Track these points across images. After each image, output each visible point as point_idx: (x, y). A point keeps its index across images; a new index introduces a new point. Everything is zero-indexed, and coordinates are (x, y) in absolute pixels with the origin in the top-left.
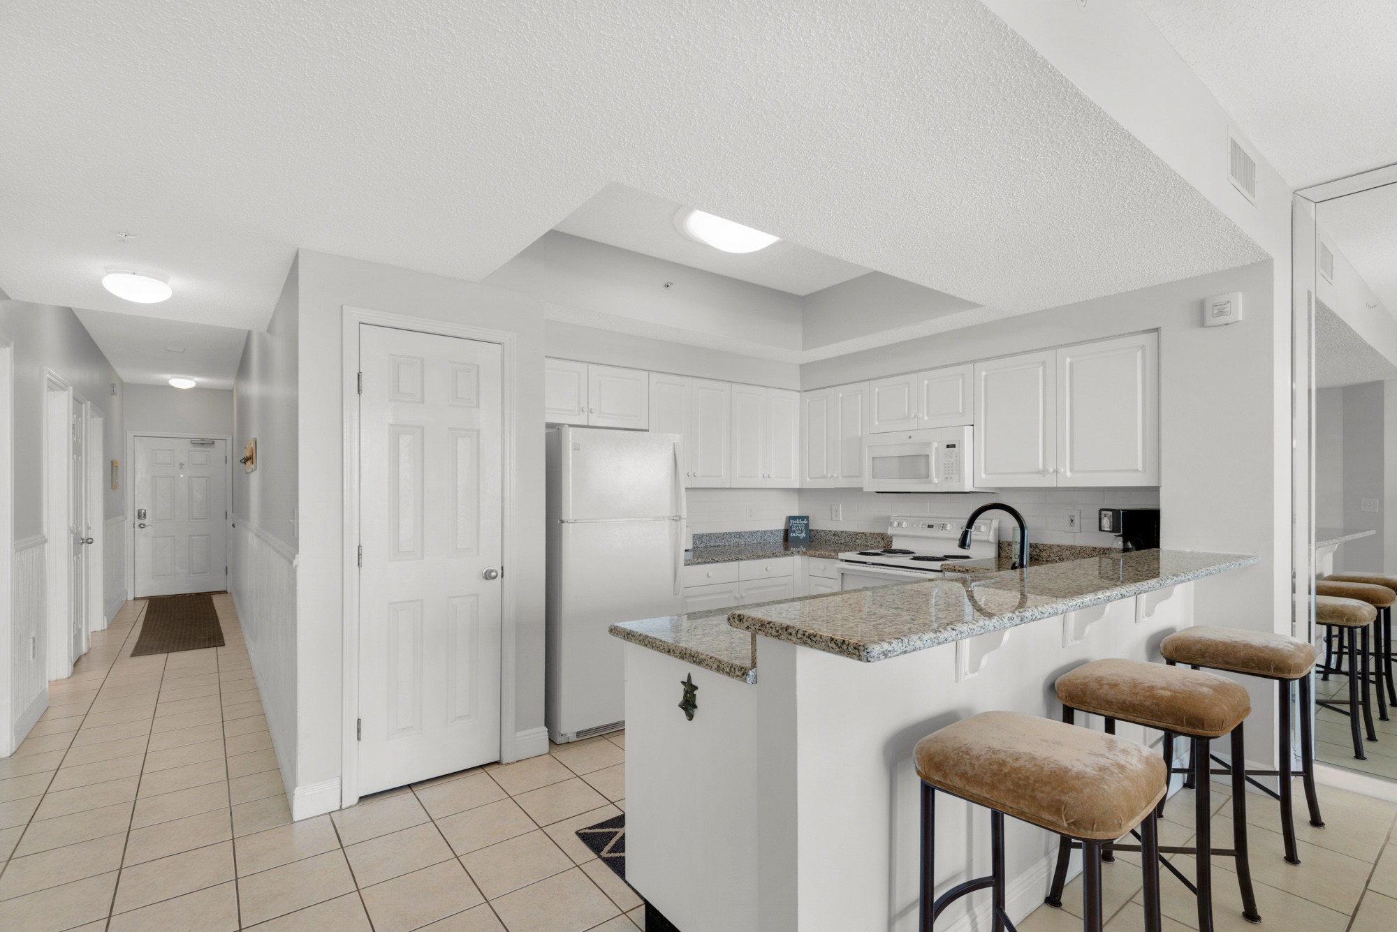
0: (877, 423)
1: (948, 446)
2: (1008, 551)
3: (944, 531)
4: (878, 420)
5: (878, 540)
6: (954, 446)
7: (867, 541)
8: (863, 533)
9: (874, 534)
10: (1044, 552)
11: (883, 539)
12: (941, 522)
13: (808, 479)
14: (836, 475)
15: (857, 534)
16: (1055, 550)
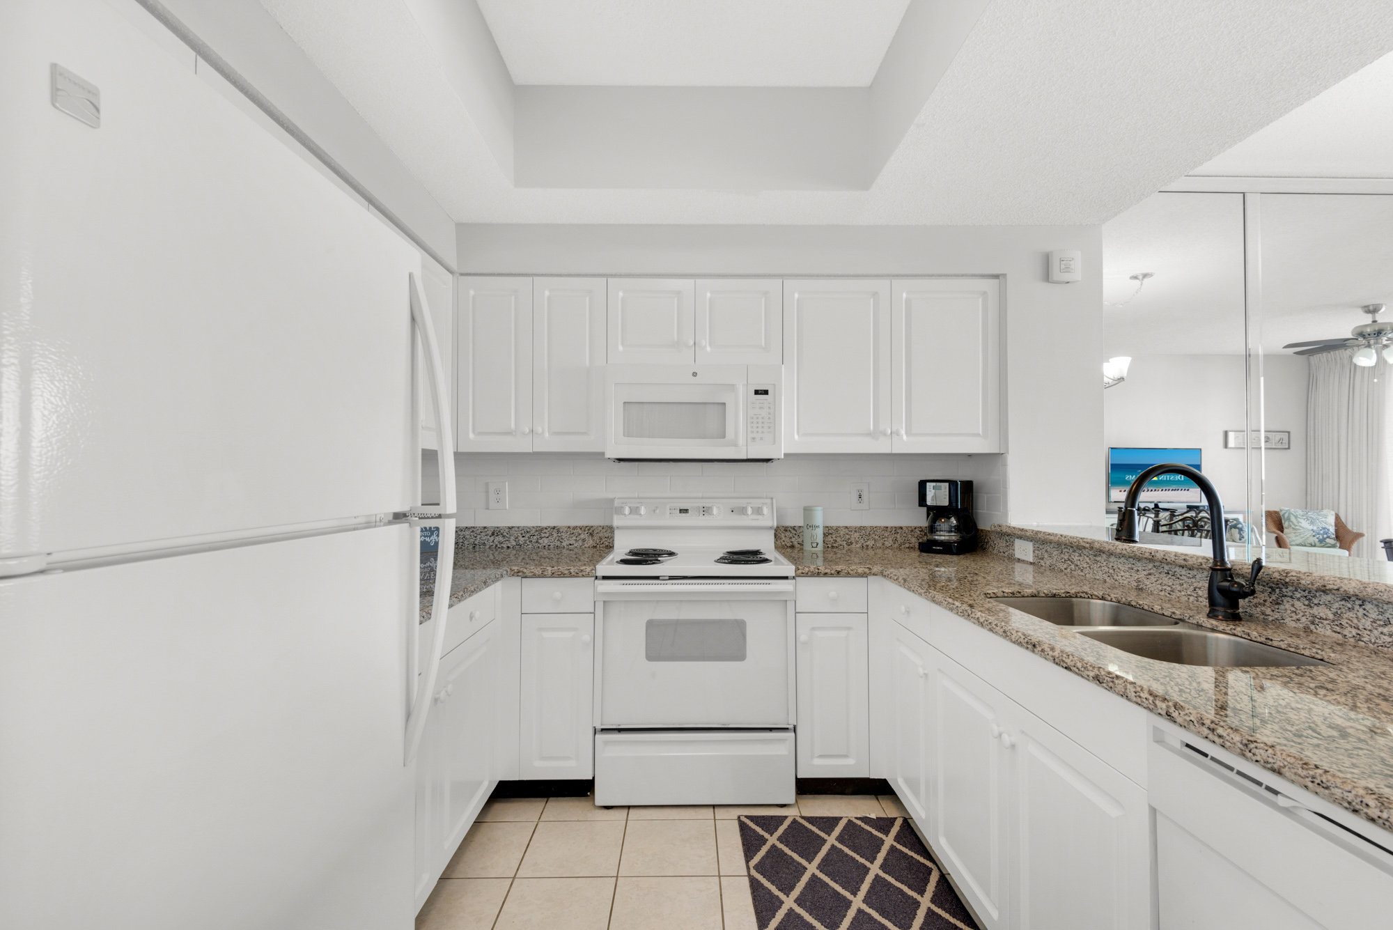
0: (621, 348)
1: (757, 392)
2: (784, 539)
3: (707, 517)
4: (622, 345)
5: (582, 536)
6: (766, 392)
7: (560, 540)
8: (554, 528)
9: (575, 528)
10: (830, 536)
11: (591, 535)
12: (701, 503)
13: (471, 436)
14: (540, 430)
15: (540, 530)
16: (842, 533)
